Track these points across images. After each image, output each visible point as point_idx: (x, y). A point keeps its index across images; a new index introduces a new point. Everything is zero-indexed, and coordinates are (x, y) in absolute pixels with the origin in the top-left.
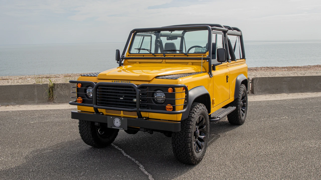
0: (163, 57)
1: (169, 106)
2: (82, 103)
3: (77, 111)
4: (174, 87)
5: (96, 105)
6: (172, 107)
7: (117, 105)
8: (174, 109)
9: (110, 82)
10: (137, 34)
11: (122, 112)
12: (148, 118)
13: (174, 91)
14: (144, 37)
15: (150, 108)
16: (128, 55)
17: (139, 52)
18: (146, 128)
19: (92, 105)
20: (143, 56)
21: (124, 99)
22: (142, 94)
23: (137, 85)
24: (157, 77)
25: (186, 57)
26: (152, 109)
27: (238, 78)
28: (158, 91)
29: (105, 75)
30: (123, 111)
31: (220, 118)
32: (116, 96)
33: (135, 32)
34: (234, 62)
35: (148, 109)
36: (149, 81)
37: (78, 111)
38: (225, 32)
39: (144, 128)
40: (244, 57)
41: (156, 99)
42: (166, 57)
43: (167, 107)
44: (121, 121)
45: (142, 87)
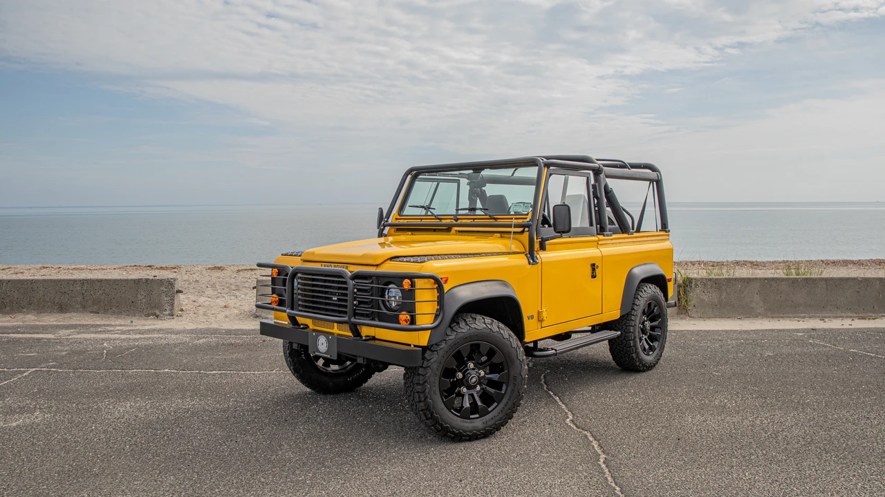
0: (455, 222)
1: (404, 316)
2: (279, 305)
3: (272, 322)
4: (412, 277)
5: (292, 309)
6: (409, 318)
7: (327, 310)
8: (413, 321)
9: (317, 266)
10: (420, 177)
11: (335, 324)
12: (374, 338)
13: (413, 285)
14: (438, 185)
15: (376, 319)
16: (396, 219)
17: (427, 212)
18: (367, 359)
19: (284, 309)
20: (421, 219)
21: (339, 300)
22: (358, 290)
23: (351, 272)
24: (392, 258)
25: (492, 222)
26: (380, 321)
27: (636, 271)
28: (390, 286)
29: (313, 253)
30: (338, 322)
31: (556, 350)
32: (326, 293)
33: (416, 174)
34: (626, 235)
35: (373, 319)
36: (377, 265)
37: (275, 322)
38: (597, 172)
39: (364, 358)
40: (664, 227)
41: (388, 301)
42: (459, 222)
43: (401, 316)
44: (328, 341)
45: (356, 276)
